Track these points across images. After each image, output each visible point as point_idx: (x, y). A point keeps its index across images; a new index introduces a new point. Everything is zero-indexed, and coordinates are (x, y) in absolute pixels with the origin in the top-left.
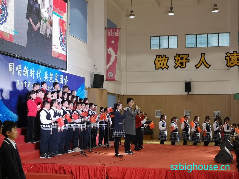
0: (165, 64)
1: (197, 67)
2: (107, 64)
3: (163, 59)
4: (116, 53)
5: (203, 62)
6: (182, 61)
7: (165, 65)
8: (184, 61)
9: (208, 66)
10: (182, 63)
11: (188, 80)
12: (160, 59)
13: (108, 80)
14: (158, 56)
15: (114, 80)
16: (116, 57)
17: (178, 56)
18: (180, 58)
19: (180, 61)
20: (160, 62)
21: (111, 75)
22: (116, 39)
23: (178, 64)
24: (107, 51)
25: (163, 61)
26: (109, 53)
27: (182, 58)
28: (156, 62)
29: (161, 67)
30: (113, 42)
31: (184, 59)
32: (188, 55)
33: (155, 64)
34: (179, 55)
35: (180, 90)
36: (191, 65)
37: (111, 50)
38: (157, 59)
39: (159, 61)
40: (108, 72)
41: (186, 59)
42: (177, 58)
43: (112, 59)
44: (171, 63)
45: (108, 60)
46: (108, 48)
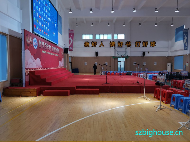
1: (100, 46)
2: (69, 44)
3: (87, 43)
4: (73, 40)
5: (102, 45)
6: (94, 44)
8: (95, 44)
9: (104, 46)
10: (94, 45)
11: (97, 51)
12: (86, 43)
13: (70, 50)
14: (85, 42)
15: (72, 50)
16: (73, 41)
18: (93, 43)
21: (71, 48)
22: (73, 34)
23: (93, 45)
24: (69, 39)
25: (87, 44)
26: (70, 40)
27: (94, 43)
28: (85, 44)
29: (87, 46)
30: (71, 35)
31: (95, 43)
33: (84, 45)
34: (93, 42)
35: (93, 55)
36: (97, 46)
37: (71, 38)
39: (86, 44)
40: (70, 47)
41: (96, 43)
42: (92, 43)
43: (71, 42)
44: (90, 45)
45: (70, 43)
46: (69, 38)
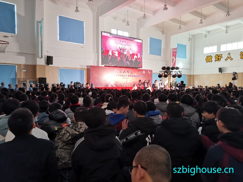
1: (226, 60)
2: (173, 63)
4: (176, 58)
5: (229, 58)
7: (210, 60)
9: (232, 59)
11: (220, 67)
14: (207, 56)
17: (217, 55)
19: (218, 58)
20: (208, 59)
22: (176, 52)
26: (173, 58)
29: (208, 62)
32: (222, 54)
33: (206, 60)
36: (223, 60)
41: (221, 57)
43: (174, 61)
46: (173, 56)
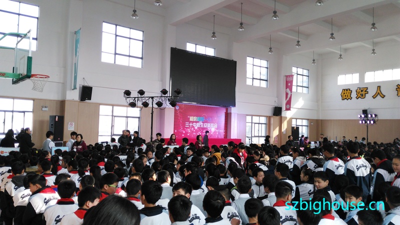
0: (349, 95)
1: (374, 97)
2: (286, 99)
4: (291, 92)
5: (379, 93)
6: (362, 93)
7: (349, 97)
9: (383, 97)
10: (362, 95)
11: (365, 108)
12: (346, 92)
13: (285, 110)
14: (344, 90)
15: (290, 110)
16: (291, 95)
17: (359, 89)
18: (360, 91)
19: (360, 93)
20: (346, 94)
21: (288, 107)
22: (292, 82)
23: (359, 95)
25: (348, 93)
26: (287, 92)
27: (362, 91)
29: (346, 98)
30: (289, 84)
31: (364, 91)
32: (367, 88)
33: (342, 96)
35: (359, 115)
37: (288, 90)
38: (343, 92)
39: (344, 93)
40: (286, 105)
42: (358, 91)
43: (289, 96)
44: (354, 95)
45: (287, 97)
